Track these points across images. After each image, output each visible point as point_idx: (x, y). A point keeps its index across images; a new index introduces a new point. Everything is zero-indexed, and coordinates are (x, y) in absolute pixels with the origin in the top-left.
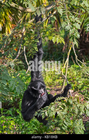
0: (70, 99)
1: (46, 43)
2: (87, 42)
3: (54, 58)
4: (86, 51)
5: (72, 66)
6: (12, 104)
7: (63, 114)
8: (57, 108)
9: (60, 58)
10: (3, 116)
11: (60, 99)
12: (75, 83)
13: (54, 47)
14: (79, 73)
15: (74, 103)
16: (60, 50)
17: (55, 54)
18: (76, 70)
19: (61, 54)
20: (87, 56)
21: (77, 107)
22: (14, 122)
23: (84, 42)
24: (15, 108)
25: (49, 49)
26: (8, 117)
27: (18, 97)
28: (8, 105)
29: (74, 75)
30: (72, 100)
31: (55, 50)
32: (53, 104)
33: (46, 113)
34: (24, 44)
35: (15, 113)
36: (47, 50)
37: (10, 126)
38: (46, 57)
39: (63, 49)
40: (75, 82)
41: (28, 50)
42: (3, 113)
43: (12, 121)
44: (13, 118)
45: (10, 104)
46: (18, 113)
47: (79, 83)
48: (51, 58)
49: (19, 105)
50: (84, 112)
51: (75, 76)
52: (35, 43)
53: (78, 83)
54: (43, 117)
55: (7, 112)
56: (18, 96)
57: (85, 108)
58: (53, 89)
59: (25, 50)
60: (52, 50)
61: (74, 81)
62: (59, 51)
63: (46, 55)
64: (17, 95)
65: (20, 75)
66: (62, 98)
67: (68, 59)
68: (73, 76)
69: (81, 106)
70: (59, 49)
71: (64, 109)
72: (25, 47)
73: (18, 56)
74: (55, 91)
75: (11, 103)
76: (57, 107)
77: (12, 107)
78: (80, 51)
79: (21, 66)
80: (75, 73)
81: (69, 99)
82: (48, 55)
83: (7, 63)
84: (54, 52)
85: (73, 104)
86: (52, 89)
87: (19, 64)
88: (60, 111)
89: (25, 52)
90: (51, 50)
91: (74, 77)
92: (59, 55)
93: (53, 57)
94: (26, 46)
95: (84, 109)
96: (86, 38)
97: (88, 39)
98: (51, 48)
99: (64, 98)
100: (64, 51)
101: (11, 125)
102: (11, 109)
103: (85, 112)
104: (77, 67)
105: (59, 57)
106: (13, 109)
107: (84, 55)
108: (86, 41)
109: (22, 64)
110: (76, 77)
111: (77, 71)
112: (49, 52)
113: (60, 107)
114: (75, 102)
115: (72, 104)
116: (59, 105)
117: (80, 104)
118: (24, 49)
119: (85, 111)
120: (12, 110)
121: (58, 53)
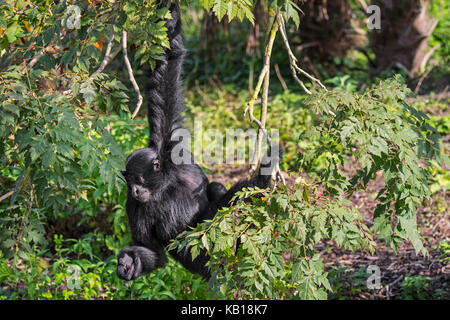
0: (279, 192)
1: (192, 29)
2: (324, 20)
3: (219, 74)
4: (321, 49)
5: (278, 97)
6: (92, 220)
7: (261, 242)
8: (240, 225)
9: (239, 73)
10: (61, 261)
11: (248, 193)
12: (290, 149)
13: (218, 41)
14: (300, 119)
15: (294, 207)
16: (238, 48)
17: (222, 62)
18: (291, 109)
19: (242, 63)
20: (326, 64)
21: (304, 218)
22: (98, 277)
23: (314, 21)
24: (99, 235)
25: (205, 46)
26: (78, 261)
27: (108, 197)
28: (79, 224)
29: (284, 123)
30: (285, 196)
31: (221, 49)
32: (227, 212)
33: (204, 239)
34: (124, 26)
35: (101, 248)
36: (196, 50)
37: (86, 289)
38: (195, 70)
39: (246, 45)
40: (290, 146)
41: (138, 42)
42: (64, 250)
43: (91, 274)
44: (93, 265)
45: (83, 220)
46: (111, 248)
47: (303, 150)
48: (211, 74)
49: (112, 223)
50: (325, 231)
51: (288, 128)
52: (161, 20)
53: (298, 148)
54: (195, 253)
55: (75, 246)
56: (110, 193)
57: (327, 219)
58: (219, 170)
59: (125, 45)
60: (213, 49)
61: (285, 144)
62: (234, 53)
63: (194, 65)
64: (105, 195)
65: (114, 127)
66: (253, 192)
67: (266, 69)
68: (283, 127)
69: (317, 212)
70: (234, 45)
71: (263, 225)
72: (125, 33)
73: (105, 62)
74: (226, 175)
75: (88, 219)
76: (238, 221)
77: (92, 230)
78: (303, 50)
79: (115, 95)
80: (289, 117)
81: (275, 193)
82: (202, 65)
83: (72, 86)
84: (219, 56)
85: (291, 208)
86: (216, 171)
87: (111, 90)
88: (248, 232)
89: (125, 50)
90: (209, 52)
91: (285, 130)
92: (235, 63)
93: (216, 71)
94: (130, 32)
95: (327, 224)
96: (320, 7)
97: (325, 11)
98: (211, 44)
99: (262, 191)
100: (253, 51)
101: (88, 286)
102: (89, 237)
103: (330, 234)
104: (295, 98)
105: (237, 70)
106: (95, 238)
107: (315, 61)
108: (321, 15)
109: (120, 90)
110: (294, 130)
111: (294, 111)
112: (202, 55)
113: (249, 219)
114: (297, 201)
115: (287, 209)
116: (246, 213)
117: (312, 207)
118: (122, 40)
119: (330, 230)
120: (90, 239)
121: (233, 58)
